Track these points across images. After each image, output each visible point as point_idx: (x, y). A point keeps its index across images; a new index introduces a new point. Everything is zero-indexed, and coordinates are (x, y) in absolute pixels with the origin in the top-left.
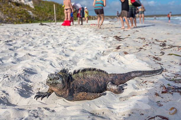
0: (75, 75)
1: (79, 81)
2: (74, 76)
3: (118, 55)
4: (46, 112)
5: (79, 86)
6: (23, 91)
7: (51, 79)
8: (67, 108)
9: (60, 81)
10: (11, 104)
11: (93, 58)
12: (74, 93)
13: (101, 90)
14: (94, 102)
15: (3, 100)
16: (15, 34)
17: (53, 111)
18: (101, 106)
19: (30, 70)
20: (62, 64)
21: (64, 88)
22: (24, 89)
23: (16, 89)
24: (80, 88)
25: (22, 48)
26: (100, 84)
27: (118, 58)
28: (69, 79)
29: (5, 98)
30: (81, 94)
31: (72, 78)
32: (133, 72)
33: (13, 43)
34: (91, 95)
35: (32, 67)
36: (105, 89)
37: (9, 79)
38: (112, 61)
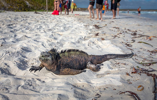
0: (62, 54)
1: (65, 59)
2: (61, 55)
3: (97, 41)
4: (38, 82)
5: (64, 64)
6: (21, 65)
7: (43, 56)
8: (55, 80)
9: (50, 58)
10: (11, 74)
11: (76, 42)
12: (60, 68)
13: (82, 68)
14: (76, 77)
15: (5, 70)
16: (15, 19)
17: (44, 82)
18: (81, 80)
19: (26, 48)
20: (51, 45)
21: (53, 64)
22: (21, 63)
23: (15, 63)
24: (65, 65)
25: (20, 31)
26: (81, 63)
27: (97, 42)
28: (57, 57)
29: (6, 69)
30: (66, 69)
31: (59, 56)
32: (109, 55)
33: (13, 27)
34: (73, 71)
35: (28, 47)
37: (10, 55)
38: (92, 45)
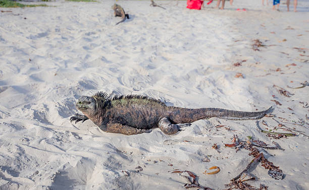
0: (116, 101)
1: (119, 109)
2: (113, 103)
3: (222, 78)
5: (116, 116)
6: (65, 109)
7: (80, 102)
8: (95, 138)
9: (91, 106)
10: (47, 121)
11: (183, 77)
12: (108, 122)
13: (148, 125)
17: (80, 138)
19: (89, 83)
21: (96, 114)
23: (58, 106)
24: (118, 119)
25: (100, 47)
26: (148, 118)
28: (106, 105)
29: (43, 113)
31: (110, 104)
33: (94, 37)
36: (156, 125)
